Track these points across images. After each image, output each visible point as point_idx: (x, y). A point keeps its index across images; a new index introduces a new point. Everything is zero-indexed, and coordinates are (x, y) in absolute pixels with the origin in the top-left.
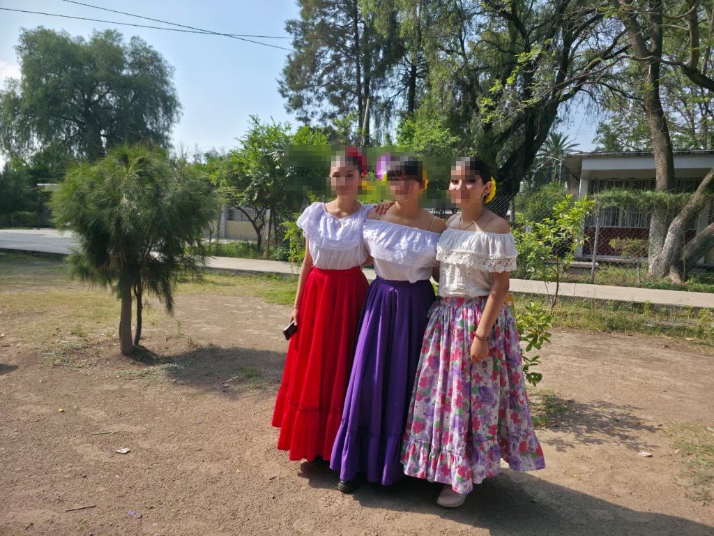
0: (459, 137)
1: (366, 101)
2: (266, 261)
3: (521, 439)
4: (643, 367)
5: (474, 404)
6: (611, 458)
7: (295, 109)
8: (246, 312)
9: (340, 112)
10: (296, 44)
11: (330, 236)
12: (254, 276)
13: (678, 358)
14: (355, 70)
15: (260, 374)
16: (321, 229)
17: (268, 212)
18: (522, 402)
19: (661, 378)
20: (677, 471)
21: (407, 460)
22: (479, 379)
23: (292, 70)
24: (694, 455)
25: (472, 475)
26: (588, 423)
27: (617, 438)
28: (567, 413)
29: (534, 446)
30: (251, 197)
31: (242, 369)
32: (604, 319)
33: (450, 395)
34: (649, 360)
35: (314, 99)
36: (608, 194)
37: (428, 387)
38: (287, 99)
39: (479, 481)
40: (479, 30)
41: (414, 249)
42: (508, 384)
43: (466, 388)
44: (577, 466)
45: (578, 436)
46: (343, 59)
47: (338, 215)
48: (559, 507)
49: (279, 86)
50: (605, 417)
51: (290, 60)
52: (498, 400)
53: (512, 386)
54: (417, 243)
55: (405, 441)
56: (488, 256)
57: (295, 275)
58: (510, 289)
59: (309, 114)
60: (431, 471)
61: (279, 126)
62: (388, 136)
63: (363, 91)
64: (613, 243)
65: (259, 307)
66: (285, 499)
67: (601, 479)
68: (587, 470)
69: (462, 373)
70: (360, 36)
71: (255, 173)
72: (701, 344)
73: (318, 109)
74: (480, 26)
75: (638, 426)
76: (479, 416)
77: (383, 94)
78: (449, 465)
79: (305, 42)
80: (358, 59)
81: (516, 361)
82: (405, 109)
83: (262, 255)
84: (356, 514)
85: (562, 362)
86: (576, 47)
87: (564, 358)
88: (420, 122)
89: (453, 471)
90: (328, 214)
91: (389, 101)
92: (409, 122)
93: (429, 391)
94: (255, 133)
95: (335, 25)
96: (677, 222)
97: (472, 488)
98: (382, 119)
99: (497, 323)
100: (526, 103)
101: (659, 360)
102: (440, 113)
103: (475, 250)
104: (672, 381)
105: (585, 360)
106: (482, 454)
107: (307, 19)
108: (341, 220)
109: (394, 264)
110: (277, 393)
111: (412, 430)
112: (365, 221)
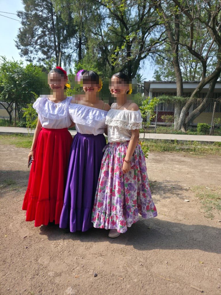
0: (102, 72)
1: (59, 54)
2: (15, 128)
3: (147, 205)
4: (178, 165)
5: (126, 191)
6: (175, 204)
7: (25, 55)
8: (6, 152)
9: (47, 58)
10: (23, 23)
11: (51, 112)
12: (9, 135)
13: (189, 160)
14: (53, 39)
15: (15, 183)
16: (46, 108)
17: (14, 104)
18: (147, 188)
19: (185, 169)
20: (199, 206)
21: (95, 221)
22: (128, 180)
23: (22, 36)
24: (204, 199)
25: (127, 223)
26: (164, 190)
27: (175, 195)
28: (155, 187)
29: (153, 207)
30: (5, 96)
31: (5, 181)
32: (162, 147)
33: (115, 188)
34: (180, 162)
35: (34, 52)
36: (161, 97)
37: (104, 185)
38: (20, 50)
39: (130, 226)
40: (107, 26)
41: (96, 119)
42: (141, 180)
43: (122, 184)
44: (163, 209)
45: (161, 196)
46: (47, 33)
47: (56, 101)
48: (159, 229)
49: (16, 43)
50: (169, 187)
51: (20, 31)
52: (137, 188)
53: (143, 181)
54: (97, 116)
55: (93, 212)
56: (129, 122)
57: (30, 134)
58: (140, 137)
59: (32, 58)
60: (106, 224)
61: (16, 62)
62: (71, 70)
63: (57, 49)
64: (162, 117)
65: (12, 150)
66: (33, 247)
67: (173, 214)
68: (167, 211)
69: (120, 178)
70: (55, 23)
71: (6, 85)
72: (196, 154)
73: (36, 56)
74: (108, 24)
75: (181, 189)
76: (128, 197)
77: (67, 51)
78: (115, 221)
79: (28, 23)
80: (54, 33)
81: (144, 170)
82: (77, 59)
83: (13, 125)
84: (71, 249)
85: (149, 165)
86: (146, 37)
87: (150, 163)
88: (85, 64)
89: (117, 223)
90: (50, 101)
91: (69, 55)
92: (80, 64)
93: (105, 187)
94: (4, 65)
95: (42, 16)
96: (184, 109)
97: (127, 230)
98: (67, 63)
99: (135, 153)
100: (129, 58)
101: (183, 161)
102: (93, 61)
103: (123, 119)
104: (189, 170)
105: (157, 164)
106: (130, 213)
107: (28, 11)
108: (57, 104)
109: (86, 126)
110: (25, 192)
111: (97, 206)
112: (69, 104)
